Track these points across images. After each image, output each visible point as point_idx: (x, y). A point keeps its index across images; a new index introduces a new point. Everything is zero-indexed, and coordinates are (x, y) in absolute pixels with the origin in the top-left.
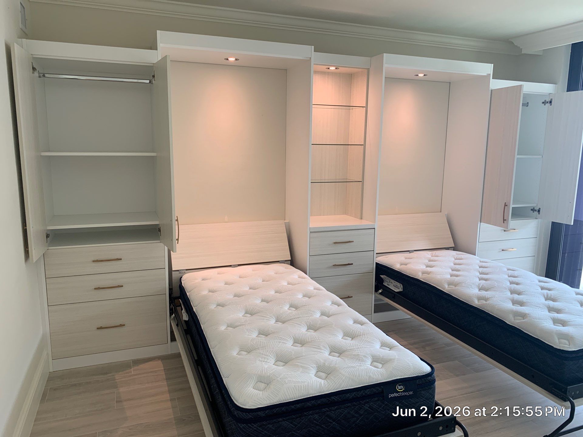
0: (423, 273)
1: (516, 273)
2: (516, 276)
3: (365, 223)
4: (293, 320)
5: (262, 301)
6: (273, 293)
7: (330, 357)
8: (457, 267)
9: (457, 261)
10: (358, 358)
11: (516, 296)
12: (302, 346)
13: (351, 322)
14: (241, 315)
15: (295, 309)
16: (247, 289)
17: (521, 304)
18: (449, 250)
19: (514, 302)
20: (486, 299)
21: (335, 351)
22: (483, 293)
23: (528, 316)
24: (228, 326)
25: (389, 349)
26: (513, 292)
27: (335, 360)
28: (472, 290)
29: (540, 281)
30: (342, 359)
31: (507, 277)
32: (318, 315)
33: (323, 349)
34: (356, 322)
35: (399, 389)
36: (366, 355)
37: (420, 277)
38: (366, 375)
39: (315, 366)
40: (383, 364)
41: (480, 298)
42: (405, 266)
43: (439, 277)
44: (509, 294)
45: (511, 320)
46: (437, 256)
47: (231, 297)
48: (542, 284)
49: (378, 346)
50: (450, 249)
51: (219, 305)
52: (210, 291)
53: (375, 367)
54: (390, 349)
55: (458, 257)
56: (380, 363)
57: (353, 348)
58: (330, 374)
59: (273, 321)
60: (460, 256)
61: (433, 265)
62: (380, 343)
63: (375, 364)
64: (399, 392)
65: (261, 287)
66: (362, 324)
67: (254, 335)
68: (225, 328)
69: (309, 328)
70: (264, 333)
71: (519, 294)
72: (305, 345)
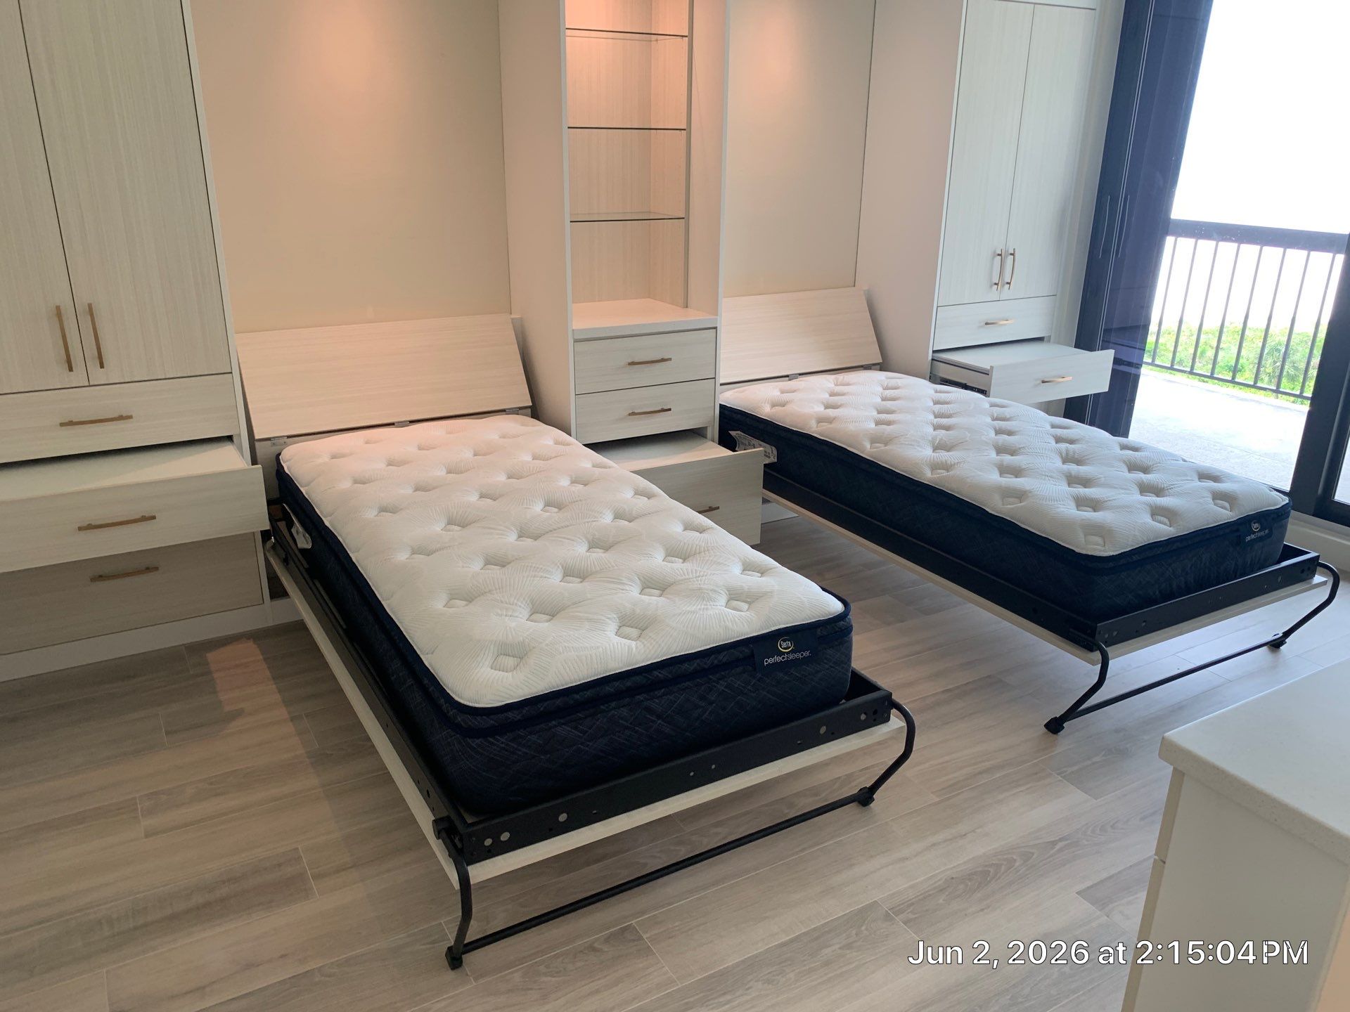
0: (820, 420)
1: (1007, 412)
2: (1008, 417)
3: (694, 317)
4: (554, 532)
5: (480, 497)
6: (502, 478)
7: (643, 597)
8: (889, 404)
9: (889, 393)
10: (700, 595)
11: (1007, 459)
12: (581, 582)
13: (678, 528)
14: (438, 527)
15: (556, 510)
16: (441, 473)
17: (1017, 472)
18: (871, 369)
19: (1004, 470)
20: (947, 467)
21: (654, 586)
22: (943, 456)
23: (1030, 495)
24: (414, 552)
25: (759, 575)
26: (1000, 450)
27: (653, 601)
28: (920, 449)
29: (1053, 426)
30: (668, 598)
31: (989, 420)
32: (607, 518)
33: (627, 584)
34: (688, 527)
35: (784, 649)
36: (716, 589)
37: (814, 429)
38: (720, 626)
39: (615, 616)
40: (750, 603)
41: (935, 466)
42: (780, 408)
43: (852, 427)
44: (993, 454)
45: (997, 506)
46: (848, 384)
47: (409, 491)
48: (1059, 432)
49: (737, 569)
50: (873, 367)
51: (383, 509)
52: (356, 482)
53: (735, 609)
54: (762, 574)
55: (890, 385)
56: (743, 601)
57: (687, 577)
58: (646, 628)
59: (512, 537)
60: (893, 383)
61: (839, 404)
62: (740, 564)
63: (735, 603)
64: (784, 653)
65: (474, 468)
66: (701, 530)
67: (476, 566)
68: (407, 556)
69: (593, 545)
70: (496, 561)
71: (1013, 452)
72: (587, 580)
